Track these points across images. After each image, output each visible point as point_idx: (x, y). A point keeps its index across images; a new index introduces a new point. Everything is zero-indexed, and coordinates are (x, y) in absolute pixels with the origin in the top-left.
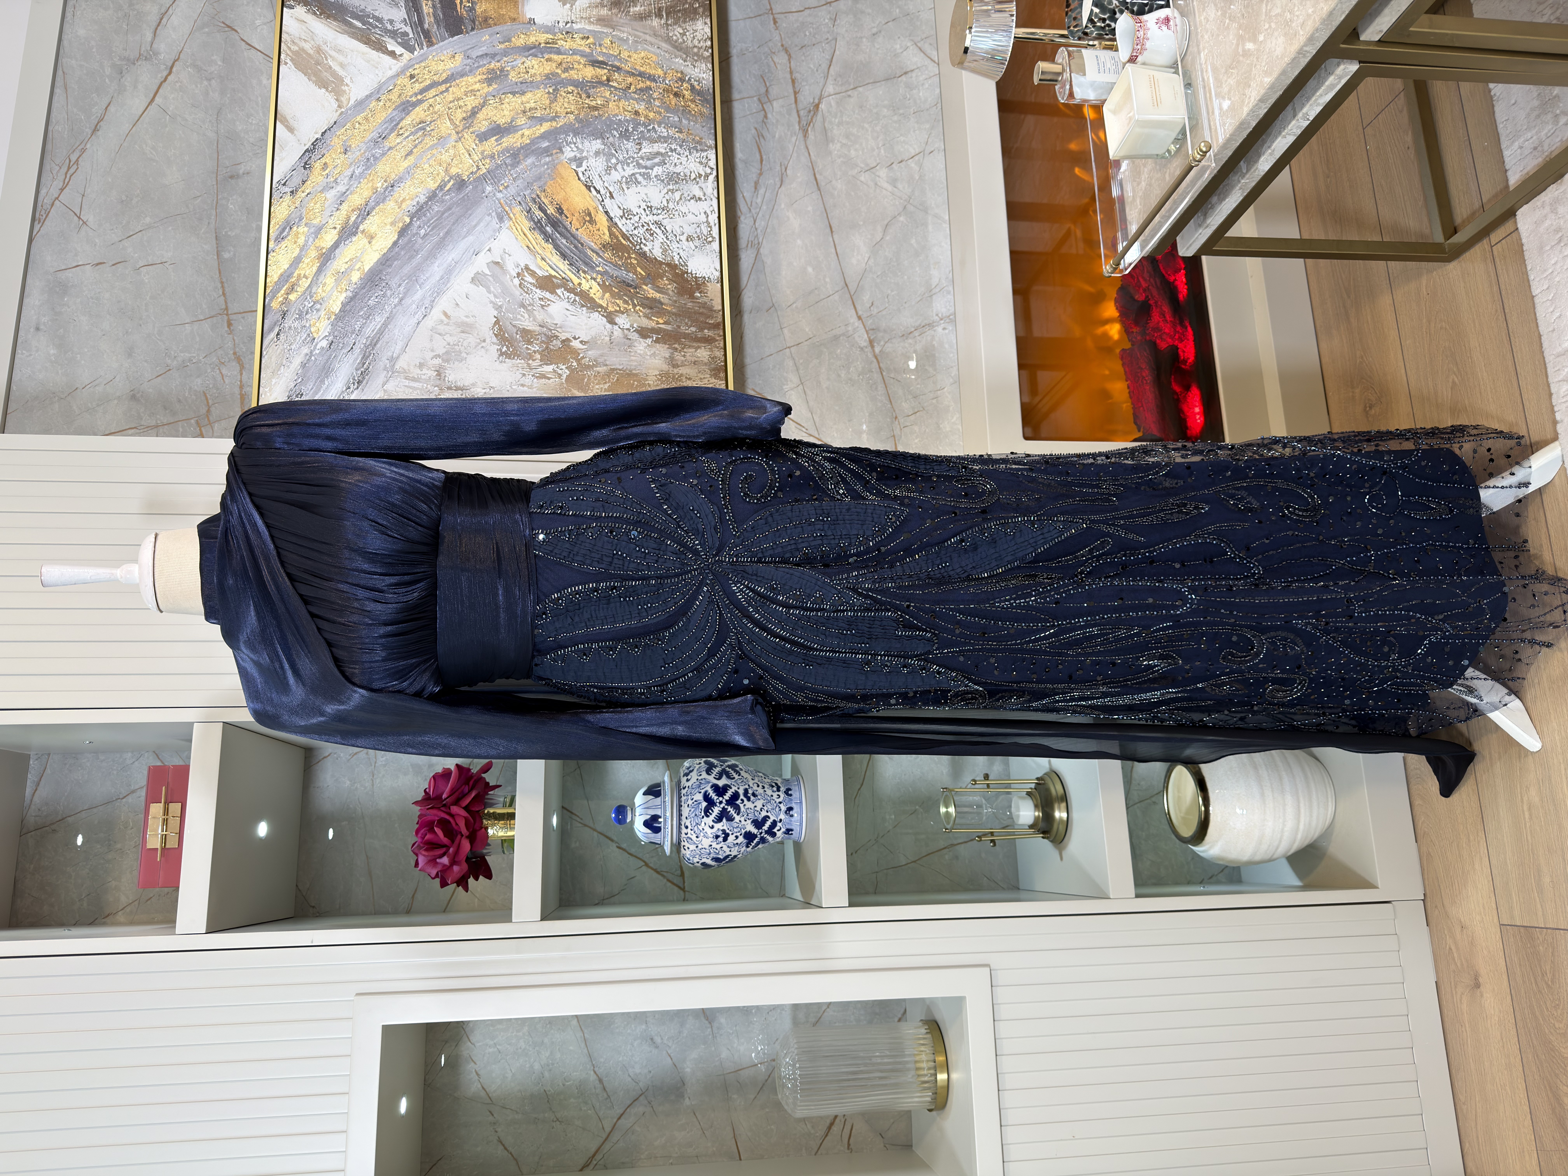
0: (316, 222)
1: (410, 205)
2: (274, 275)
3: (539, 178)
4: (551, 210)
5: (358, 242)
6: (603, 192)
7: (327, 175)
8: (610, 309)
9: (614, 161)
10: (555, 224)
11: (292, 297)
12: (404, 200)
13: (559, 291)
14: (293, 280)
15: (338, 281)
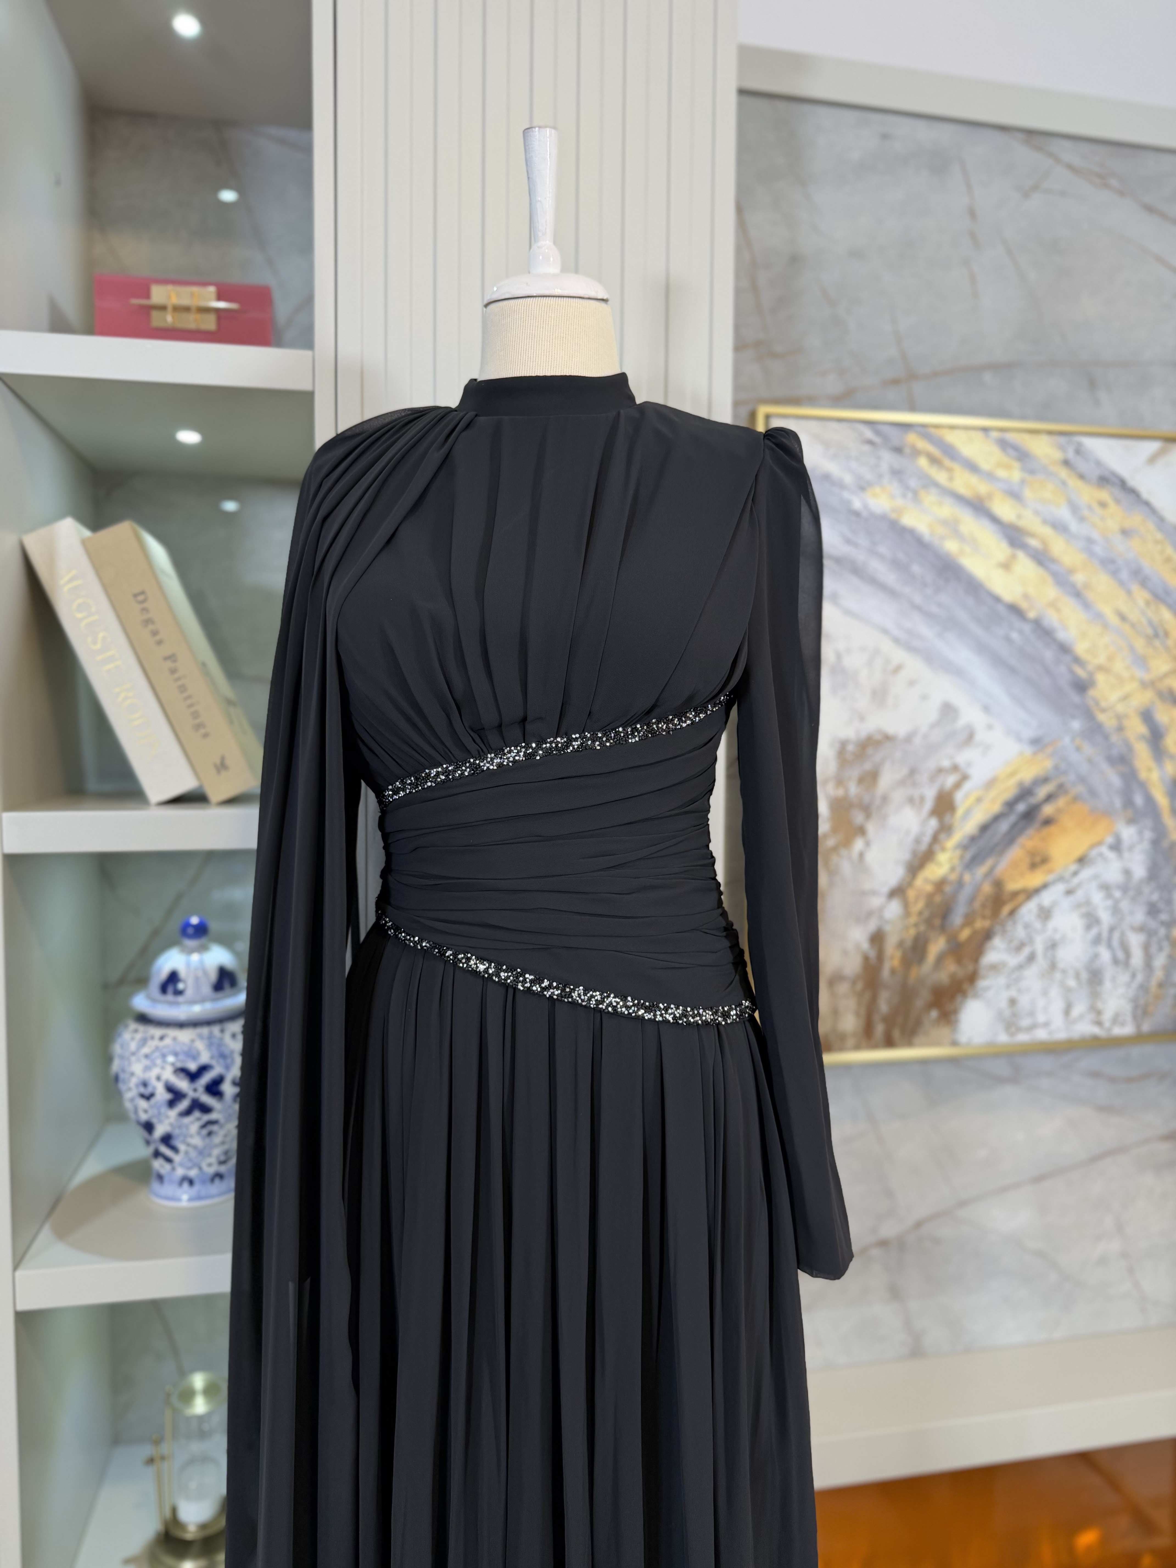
0: (1028, 493)
1: (1052, 619)
2: (952, 438)
3: (1093, 792)
4: (1048, 810)
5: (999, 549)
6: (1076, 880)
7: (1090, 508)
8: (911, 894)
9: (1118, 894)
10: (1029, 815)
11: (923, 462)
12: (1058, 610)
13: (933, 823)
14: (947, 462)
15: (945, 522)
